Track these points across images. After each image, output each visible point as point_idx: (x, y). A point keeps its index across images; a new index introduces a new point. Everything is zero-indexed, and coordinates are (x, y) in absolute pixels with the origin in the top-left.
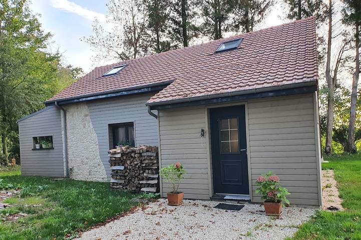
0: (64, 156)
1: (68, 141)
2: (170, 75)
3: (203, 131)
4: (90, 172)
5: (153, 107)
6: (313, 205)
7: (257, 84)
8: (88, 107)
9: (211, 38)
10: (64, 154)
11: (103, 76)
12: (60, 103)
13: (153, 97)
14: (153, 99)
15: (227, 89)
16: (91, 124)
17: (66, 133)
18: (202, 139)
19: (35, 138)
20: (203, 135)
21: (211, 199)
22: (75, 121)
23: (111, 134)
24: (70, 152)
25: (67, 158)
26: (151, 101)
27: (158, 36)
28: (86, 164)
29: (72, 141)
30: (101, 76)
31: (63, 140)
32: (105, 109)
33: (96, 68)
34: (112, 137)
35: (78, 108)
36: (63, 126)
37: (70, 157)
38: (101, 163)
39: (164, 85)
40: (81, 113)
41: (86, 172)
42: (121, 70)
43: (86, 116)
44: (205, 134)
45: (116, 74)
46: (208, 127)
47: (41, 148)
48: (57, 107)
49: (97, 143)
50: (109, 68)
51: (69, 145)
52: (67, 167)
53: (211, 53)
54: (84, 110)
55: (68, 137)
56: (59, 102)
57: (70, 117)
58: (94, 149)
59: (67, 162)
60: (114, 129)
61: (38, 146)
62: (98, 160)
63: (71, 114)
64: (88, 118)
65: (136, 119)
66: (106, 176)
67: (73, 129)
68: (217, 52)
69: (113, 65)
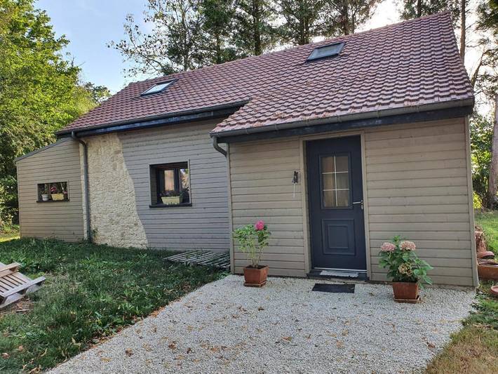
0: (85, 212)
1: (91, 189)
2: (241, 93)
3: (296, 174)
4: (122, 235)
5: (220, 138)
6: (465, 286)
7: (380, 104)
8: (121, 139)
9: (295, 44)
10: (84, 208)
11: (142, 95)
12: (78, 135)
13: (221, 124)
14: (220, 126)
15: (334, 111)
16: (124, 165)
17: (87, 178)
18: (295, 186)
19: (41, 186)
20: (296, 180)
21: (309, 277)
22: (101, 161)
23: (154, 180)
24: (93, 205)
25: (88, 214)
26: (218, 130)
27: (219, 41)
28: (118, 223)
29: (96, 190)
30: (138, 95)
31: (84, 188)
32: (144, 143)
33: (131, 84)
34: (155, 184)
35: (105, 141)
36: (83, 168)
37: (94, 213)
38: (140, 223)
39: (234, 108)
40: (110, 149)
41: (117, 235)
42: (168, 86)
43: (117, 152)
44: (299, 180)
45: (160, 91)
46: (304, 169)
47: (50, 200)
48: (75, 140)
49: (133, 192)
50: (149, 83)
51: (92, 195)
52: (89, 227)
53: (300, 63)
54: (114, 144)
55: (90, 183)
56: (76, 132)
57: (94, 155)
58: (129, 202)
59: (89, 221)
60: (157, 172)
61: (45, 197)
62: (134, 217)
63: (95, 149)
64: (121, 155)
65: (191, 157)
66: (146, 242)
67: (97, 172)
68: (308, 61)
69: (155, 80)
